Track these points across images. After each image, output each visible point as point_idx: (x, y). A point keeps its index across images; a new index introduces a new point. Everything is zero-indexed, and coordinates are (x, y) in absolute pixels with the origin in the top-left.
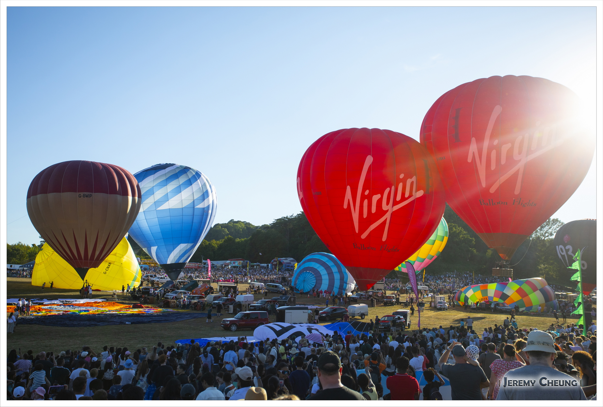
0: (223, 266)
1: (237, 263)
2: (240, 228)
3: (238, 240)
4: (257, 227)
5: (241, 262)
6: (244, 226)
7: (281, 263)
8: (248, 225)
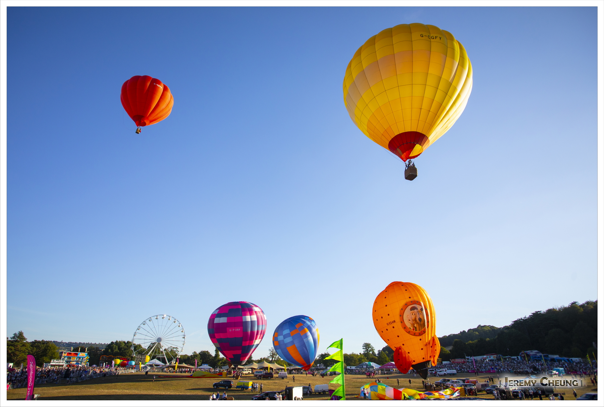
0: (482, 360)
1: (492, 357)
2: (487, 330)
3: (488, 339)
4: (500, 329)
5: (495, 356)
6: (489, 329)
7: (528, 355)
8: (492, 327)
